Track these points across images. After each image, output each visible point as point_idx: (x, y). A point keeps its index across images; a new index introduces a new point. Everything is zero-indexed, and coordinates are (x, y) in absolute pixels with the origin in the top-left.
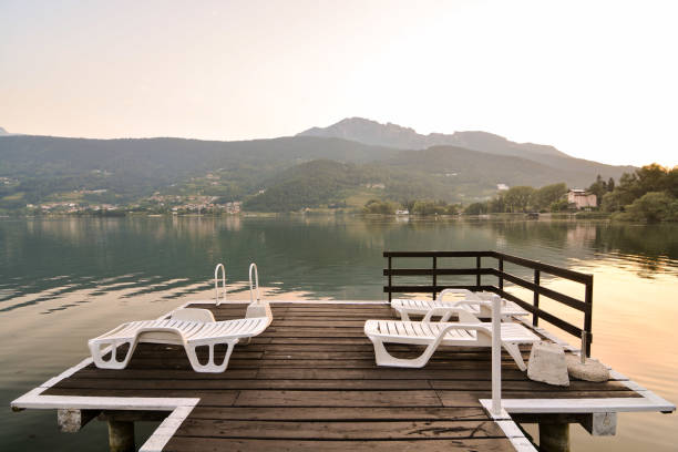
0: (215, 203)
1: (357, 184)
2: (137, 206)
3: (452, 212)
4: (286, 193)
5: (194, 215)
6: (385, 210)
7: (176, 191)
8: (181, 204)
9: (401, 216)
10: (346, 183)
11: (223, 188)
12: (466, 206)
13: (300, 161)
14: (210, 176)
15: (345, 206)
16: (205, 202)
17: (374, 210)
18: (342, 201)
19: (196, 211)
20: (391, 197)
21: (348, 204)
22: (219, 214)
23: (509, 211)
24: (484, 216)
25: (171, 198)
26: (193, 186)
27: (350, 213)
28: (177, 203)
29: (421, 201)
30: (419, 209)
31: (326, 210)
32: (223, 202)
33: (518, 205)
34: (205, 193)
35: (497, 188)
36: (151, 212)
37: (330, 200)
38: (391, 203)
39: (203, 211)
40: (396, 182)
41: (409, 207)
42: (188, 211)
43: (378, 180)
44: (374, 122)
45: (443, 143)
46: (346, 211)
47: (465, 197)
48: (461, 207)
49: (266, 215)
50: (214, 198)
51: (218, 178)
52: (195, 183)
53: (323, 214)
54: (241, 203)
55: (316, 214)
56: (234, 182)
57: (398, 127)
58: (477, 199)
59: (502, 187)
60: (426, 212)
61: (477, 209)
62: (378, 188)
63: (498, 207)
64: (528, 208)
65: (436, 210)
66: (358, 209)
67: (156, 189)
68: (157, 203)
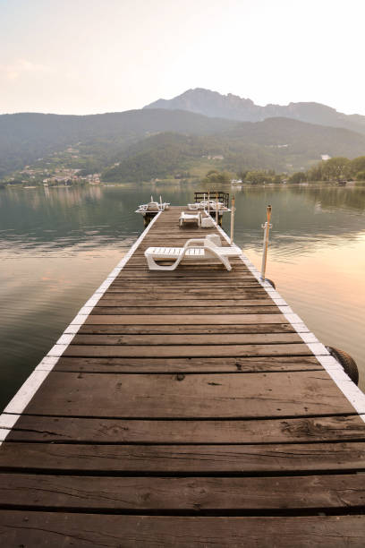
0: (78, 175)
1: (200, 156)
2: (13, 179)
3: (278, 181)
4: (138, 165)
5: (62, 186)
6: (222, 179)
7: (43, 166)
8: (50, 176)
9: (235, 185)
10: (191, 155)
11: (83, 162)
12: (291, 176)
13: (148, 134)
14: (70, 150)
15: (188, 176)
16: (69, 174)
17: (213, 180)
18: (186, 172)
19: (63, 183)
20: (228, 168)
21: (192, 174)
22: (83, 185)
23: (325, 179)
24: (304, 184)
25: (40, 171)
26: (57, 159)
27: (193, 183)
28: (46, 176)
29: (253, 171)
30: (250, 179)
31: (173, 180)
32: (84, 174)
33: (334, 175)
34: (69, 166)
35: (320, 158)
36: (25, 184)
37: (176, 171)
38: (228, 173)
39: (69, 182)
40: (234, 154)
41: (243, 176)
42: (57, 183)
43: (218, 152)
44: (216, 93)
45: (278, 115)
46: (190, 180)
47: (291, 168)
48: (286, 176)
49: (122, 185)
50: (77, 171)
51: (78, 151)
52: (59, 157)
53: (170, 184)
54: (100, 175)
55: (165, 184)
56: (92, 156)
57: (237, 98)
58: (302, 169)
59: (326, 158)
60: (256, 181)
61: (299, 178)
62: (218, 160)
63: (317, 176)
64: (341, 177)
65: (264, 180)
66: (200, 179)
67: (25, 163)
68: (28, 176)
